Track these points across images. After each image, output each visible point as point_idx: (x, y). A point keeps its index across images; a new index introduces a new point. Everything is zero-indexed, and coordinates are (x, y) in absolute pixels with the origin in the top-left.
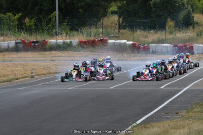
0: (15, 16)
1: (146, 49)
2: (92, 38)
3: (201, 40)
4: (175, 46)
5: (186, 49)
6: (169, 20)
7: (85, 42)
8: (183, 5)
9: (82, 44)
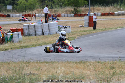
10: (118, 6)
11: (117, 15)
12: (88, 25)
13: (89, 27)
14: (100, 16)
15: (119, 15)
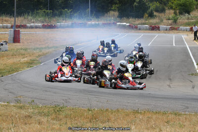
0: (68, 10)
1: (136, 28)
2: (109, 22)
3: (163, 24)
4: (151, 26)
5: (156, 28)
6: (146, 13)
7: (105, 24)
8: (149, 7)
9: (104, 24)
10: (30, 18)
11: (30, 28)
12: (13, 40)
13: (14, 42)
14: (10, 28)
15: (32, 27)
